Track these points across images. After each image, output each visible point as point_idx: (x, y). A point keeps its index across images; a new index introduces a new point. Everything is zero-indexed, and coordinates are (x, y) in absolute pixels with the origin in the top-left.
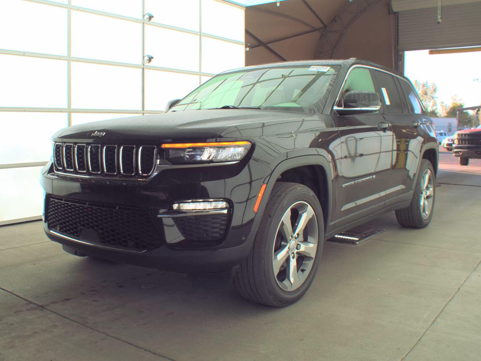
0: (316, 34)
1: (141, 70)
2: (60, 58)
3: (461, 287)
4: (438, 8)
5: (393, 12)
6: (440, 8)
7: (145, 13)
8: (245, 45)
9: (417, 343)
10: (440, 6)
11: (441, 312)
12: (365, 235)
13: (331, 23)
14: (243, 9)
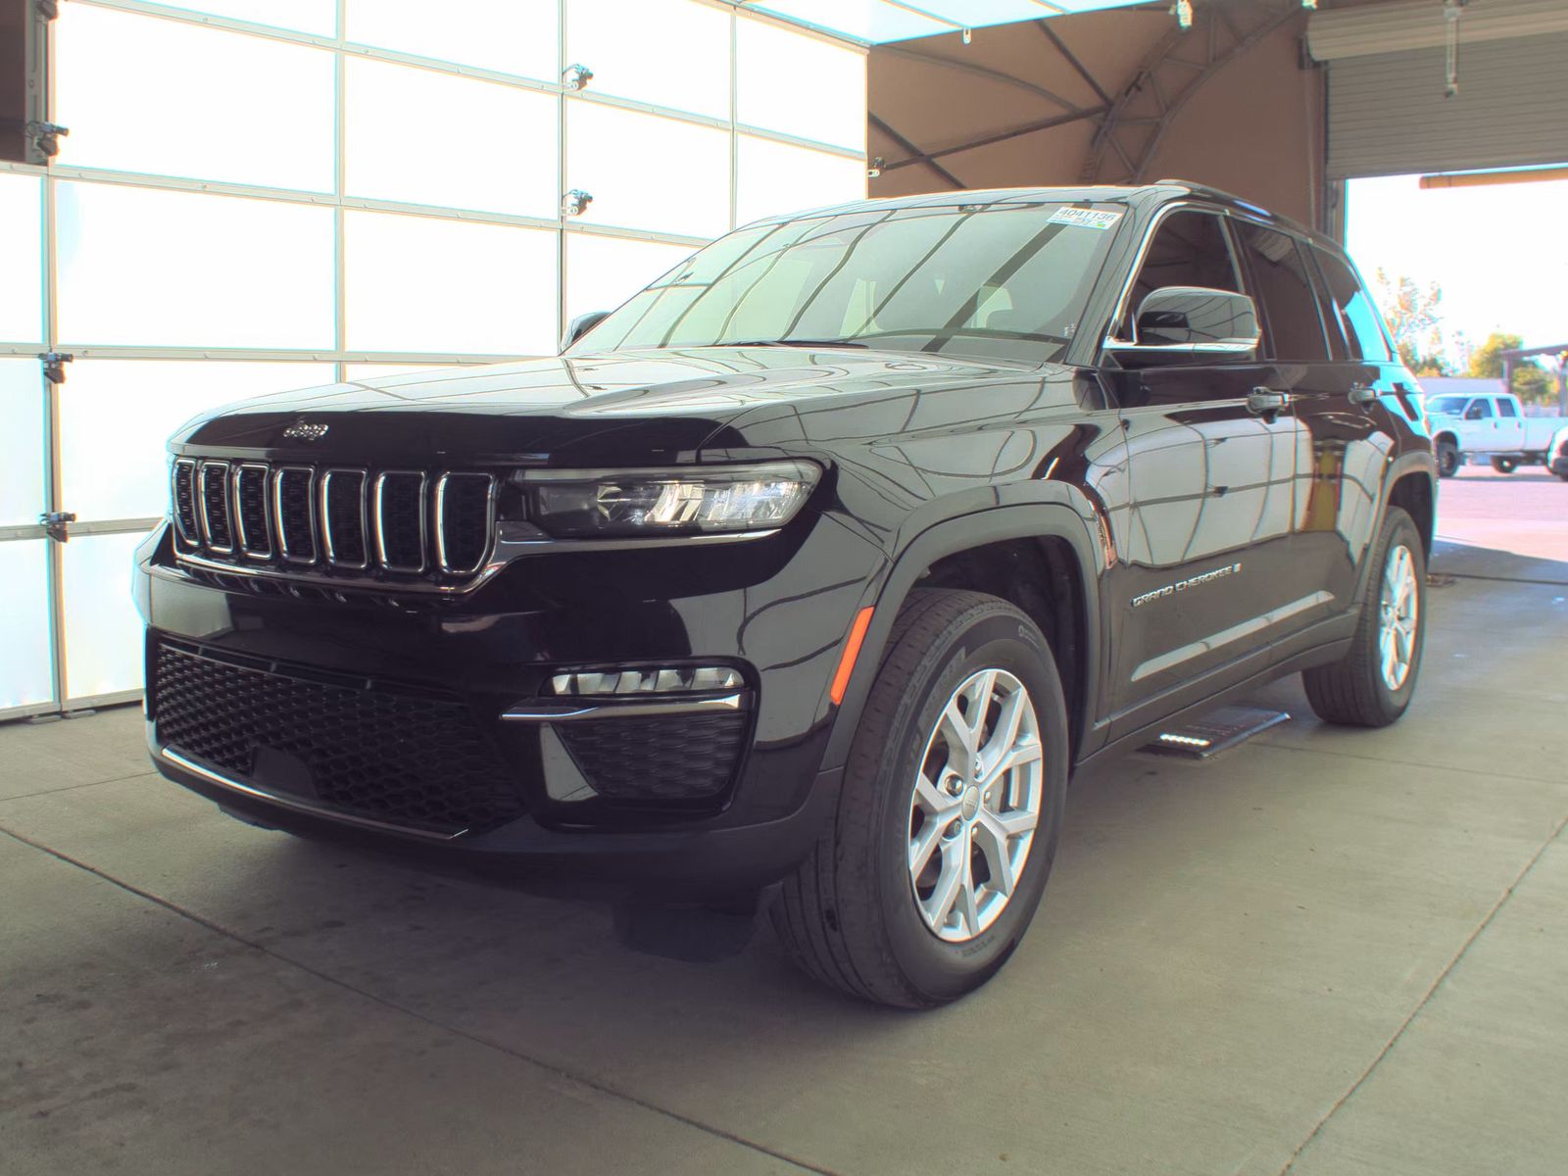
0: (1083, 128)
1: (554, 235)
2: (312, 199)
3: (1516, 885)
4: (1449, 49)
5: (1313, 61)
6: (1454, 48)
7: (568, 66)
8: (869, 160)
10: (1454, 43)
11: (1456, 961)
12: (1226, 732)
13: (1127, 94)
14: (861, 52)
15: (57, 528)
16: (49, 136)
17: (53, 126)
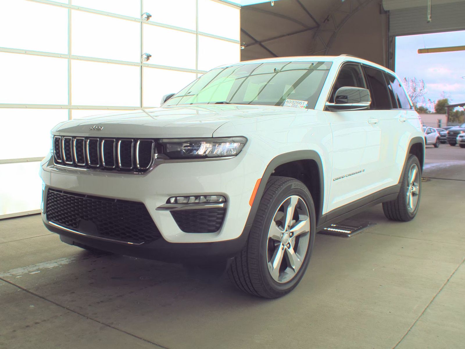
0: (310, 33)
1: (139, 68)
2: (60, 56)
3: (450, 278)
4: (428, 7)
5: (384, 11)
7: (144, 13)
8: (241, 43)
10: (430, 5)
11: (431, 303)
12: (357, 229)
13: (324, 22)
14: (238, 9)
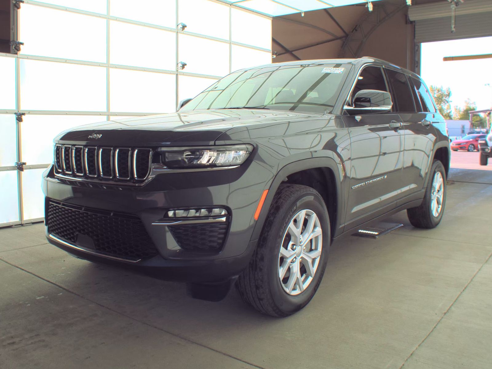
1: (175, 76)
2: (99, 65)
5: (410, 21)
6: (454, 17)
7: (179, 23)
8: (272, 52)
9: (433, 330)
10: (454, 15)
11: (455, 301)
12: (384, 230)
13: (352, 32)
14: (270, 19)
15: (20, 167)
16: (18, 45)
17: (19, 42)
